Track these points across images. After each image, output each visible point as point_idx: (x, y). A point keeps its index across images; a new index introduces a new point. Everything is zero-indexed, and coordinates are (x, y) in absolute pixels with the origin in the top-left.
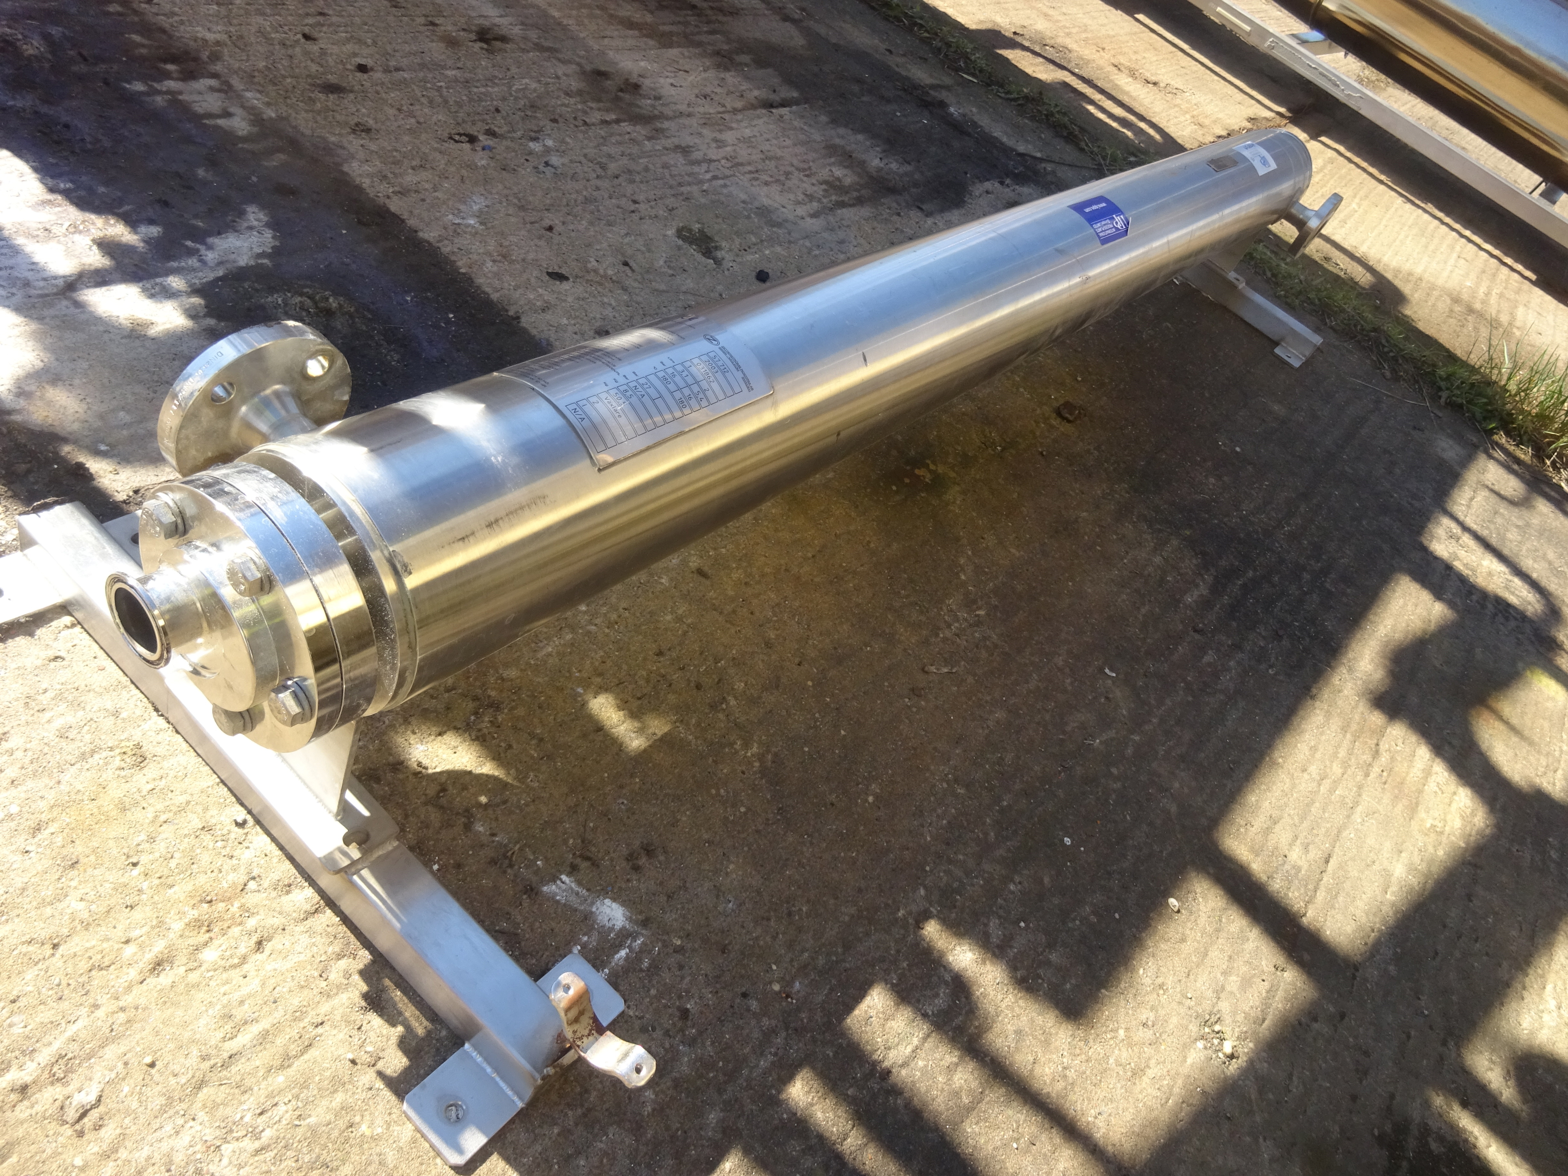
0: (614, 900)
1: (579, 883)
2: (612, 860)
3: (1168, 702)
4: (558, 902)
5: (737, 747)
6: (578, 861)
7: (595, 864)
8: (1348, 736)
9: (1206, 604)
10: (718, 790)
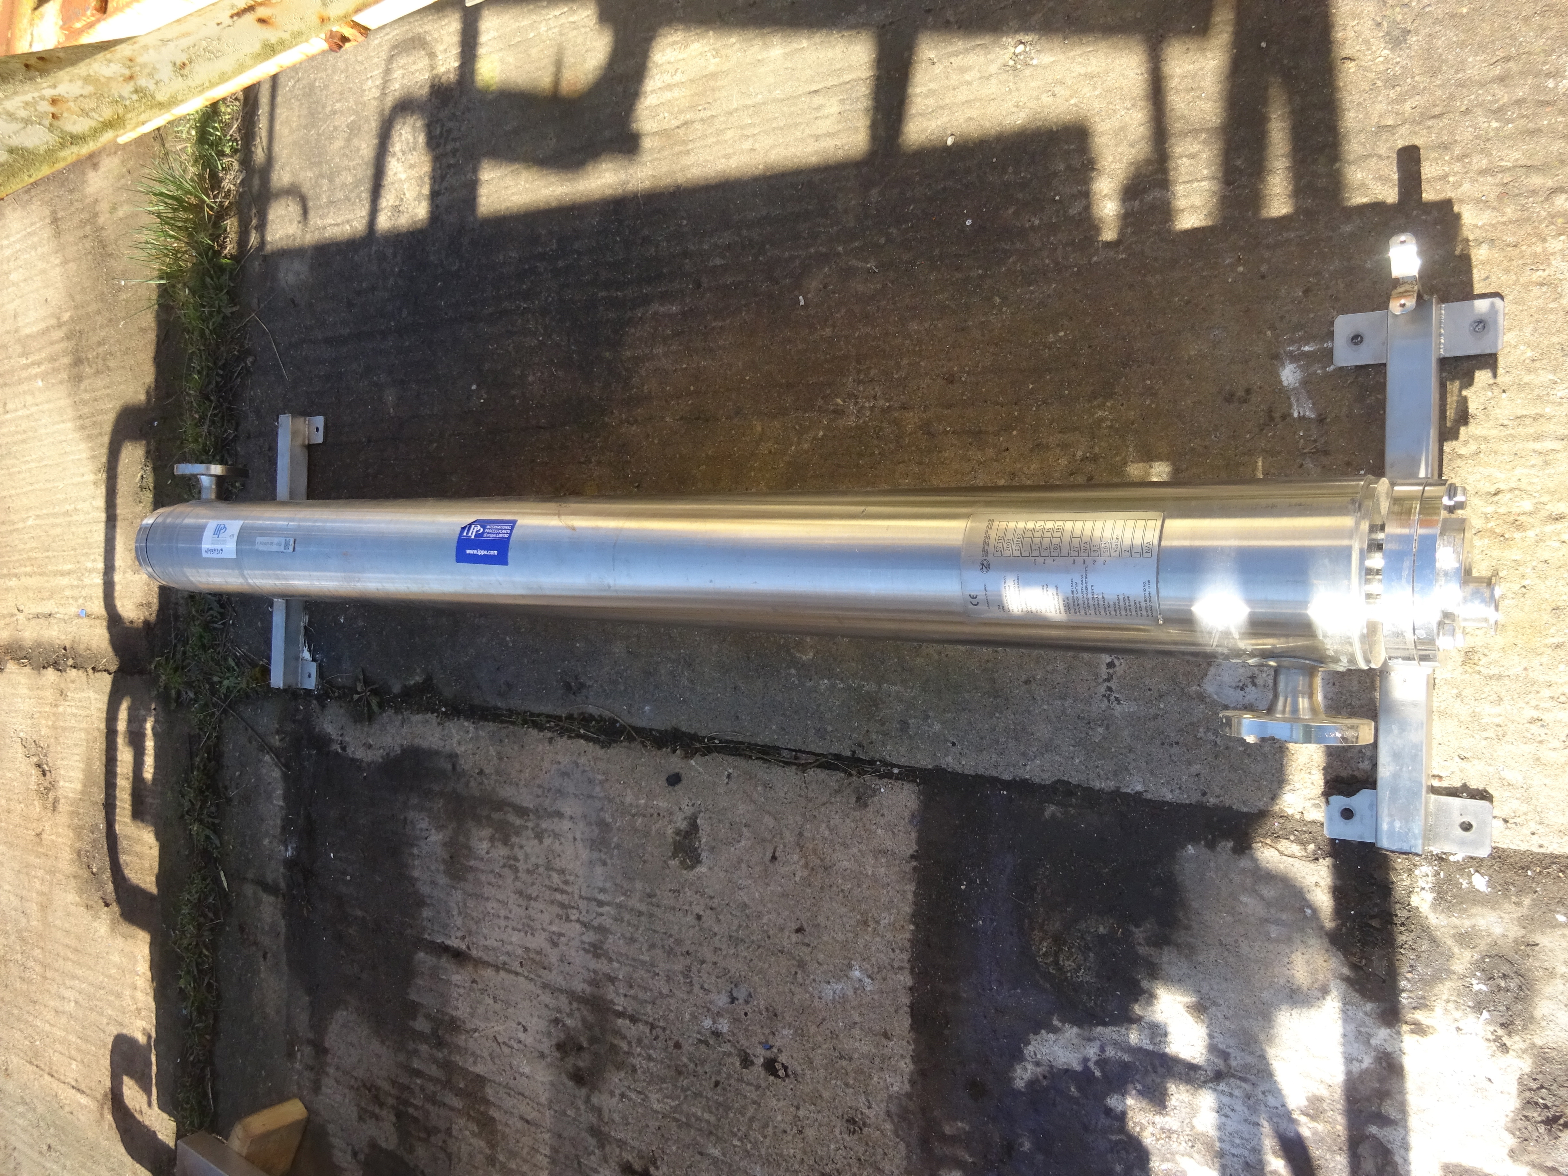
0: (1281, 382)
1: (1290, 406)
2: (1258, 407)
3: (787, 254)
4: (1313, 404)
5: (1109, 423)
6: (1278, 419)
7: (1270, 411)
8: (690, 146)
9: (665, 297)
10: (1150, 405)
